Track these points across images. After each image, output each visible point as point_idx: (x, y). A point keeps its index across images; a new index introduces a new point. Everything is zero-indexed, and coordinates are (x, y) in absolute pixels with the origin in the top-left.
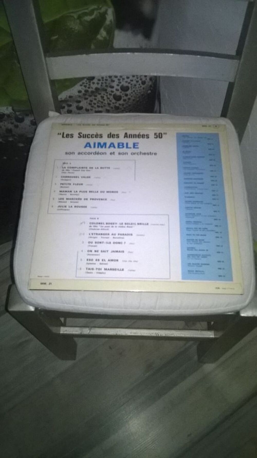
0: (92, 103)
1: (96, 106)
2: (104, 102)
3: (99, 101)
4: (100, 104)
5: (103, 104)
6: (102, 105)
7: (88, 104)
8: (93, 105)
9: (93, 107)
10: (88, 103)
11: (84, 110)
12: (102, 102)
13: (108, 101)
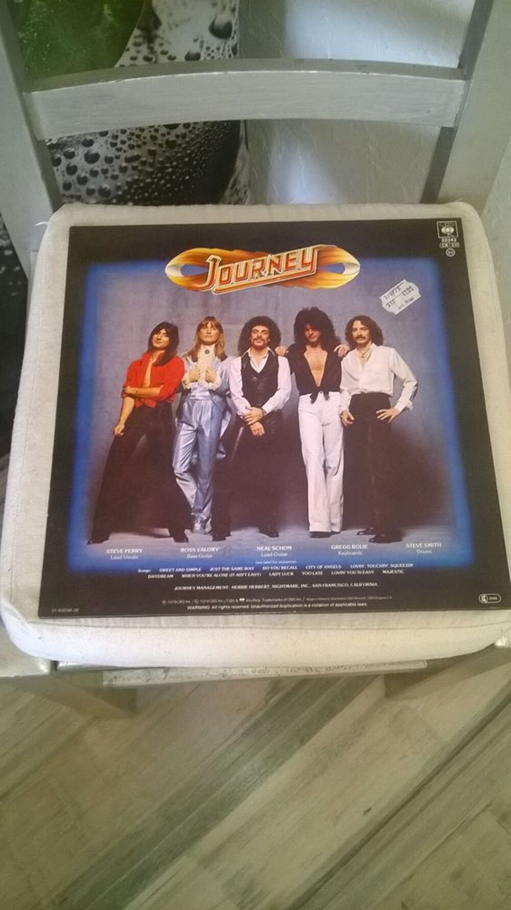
0: (118, 141)
1: (125, 147)
2: (143, 134)
3: (132, 134)
4: (134, 141)
5: (141, 138)
6: (140, 143)
7: (109, 146)
8: (119, 145)
9: (119, 150)
10: (109, 142)
11: (103, 161)
12: (138, 136)
13: (150, 132)
